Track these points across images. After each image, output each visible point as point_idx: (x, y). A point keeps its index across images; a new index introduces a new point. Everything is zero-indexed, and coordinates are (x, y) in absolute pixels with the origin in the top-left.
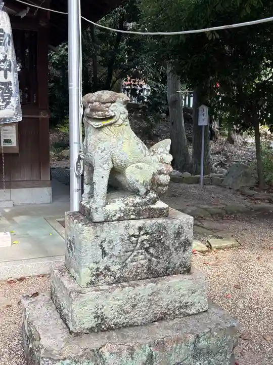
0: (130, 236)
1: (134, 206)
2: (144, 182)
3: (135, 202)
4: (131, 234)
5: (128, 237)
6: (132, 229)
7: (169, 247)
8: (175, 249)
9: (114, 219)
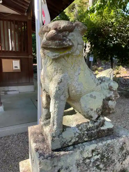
0: (84, 159)
1: (88, 130)
2: (97, 109)
3: (88, 127)
4: (85, 157)
5: (83, 160)
6: (86, 153)
7: (114, 160)
8: (119, 161)
9: (70, 144)
